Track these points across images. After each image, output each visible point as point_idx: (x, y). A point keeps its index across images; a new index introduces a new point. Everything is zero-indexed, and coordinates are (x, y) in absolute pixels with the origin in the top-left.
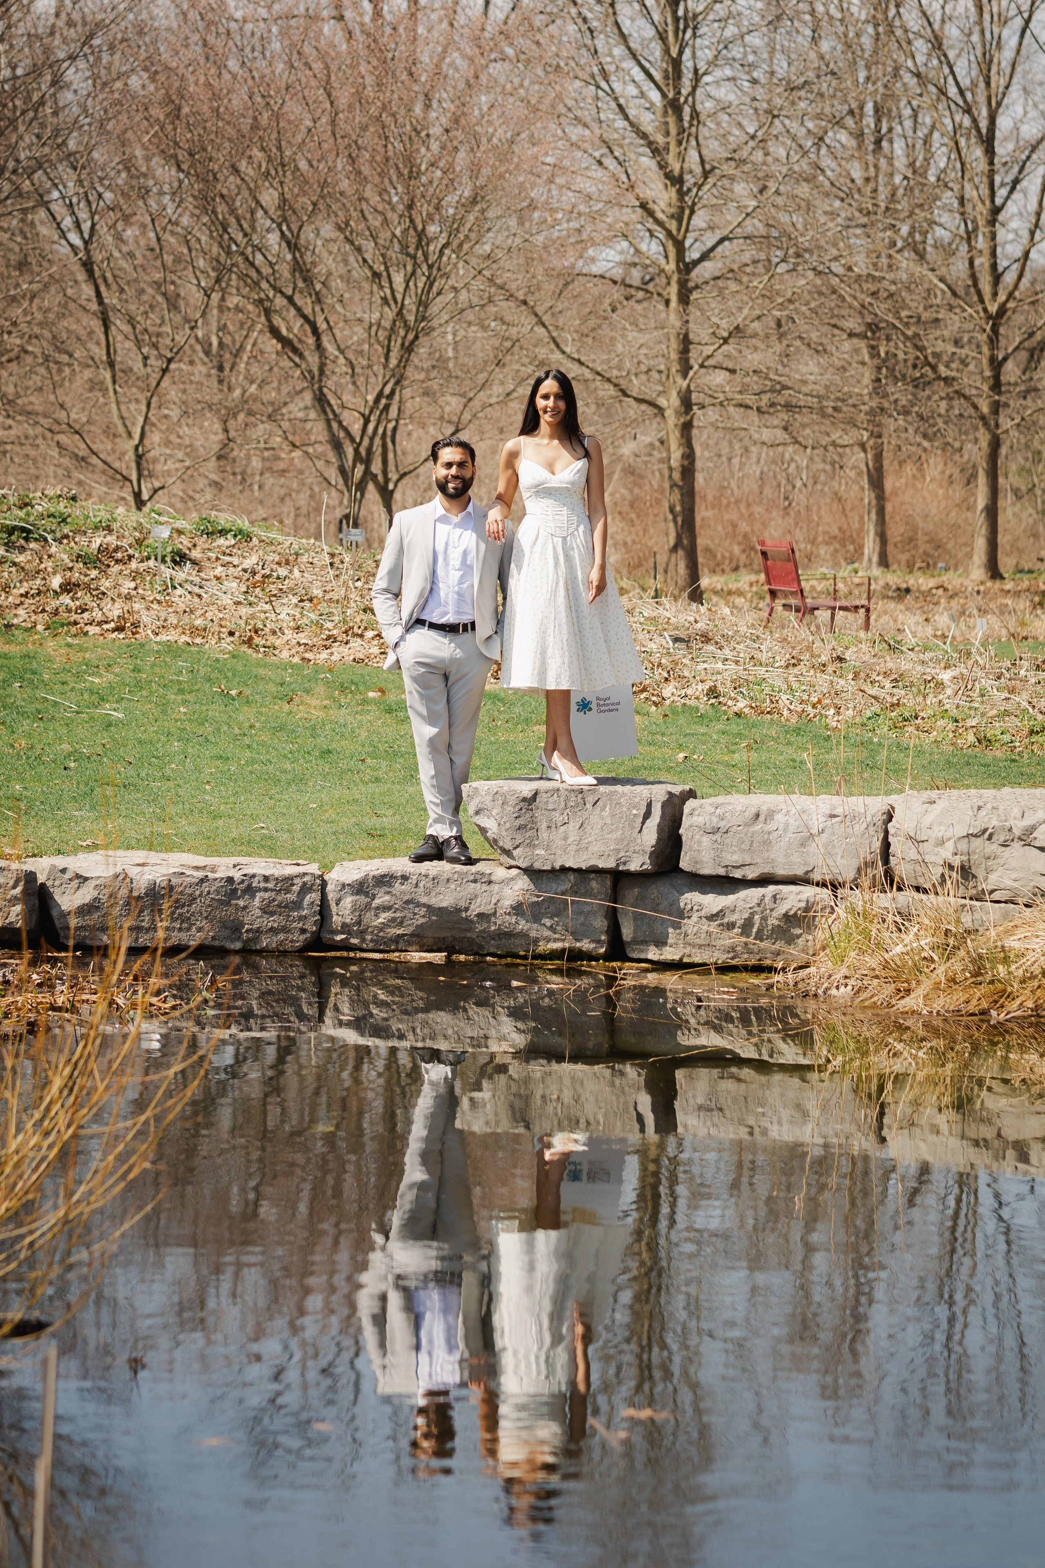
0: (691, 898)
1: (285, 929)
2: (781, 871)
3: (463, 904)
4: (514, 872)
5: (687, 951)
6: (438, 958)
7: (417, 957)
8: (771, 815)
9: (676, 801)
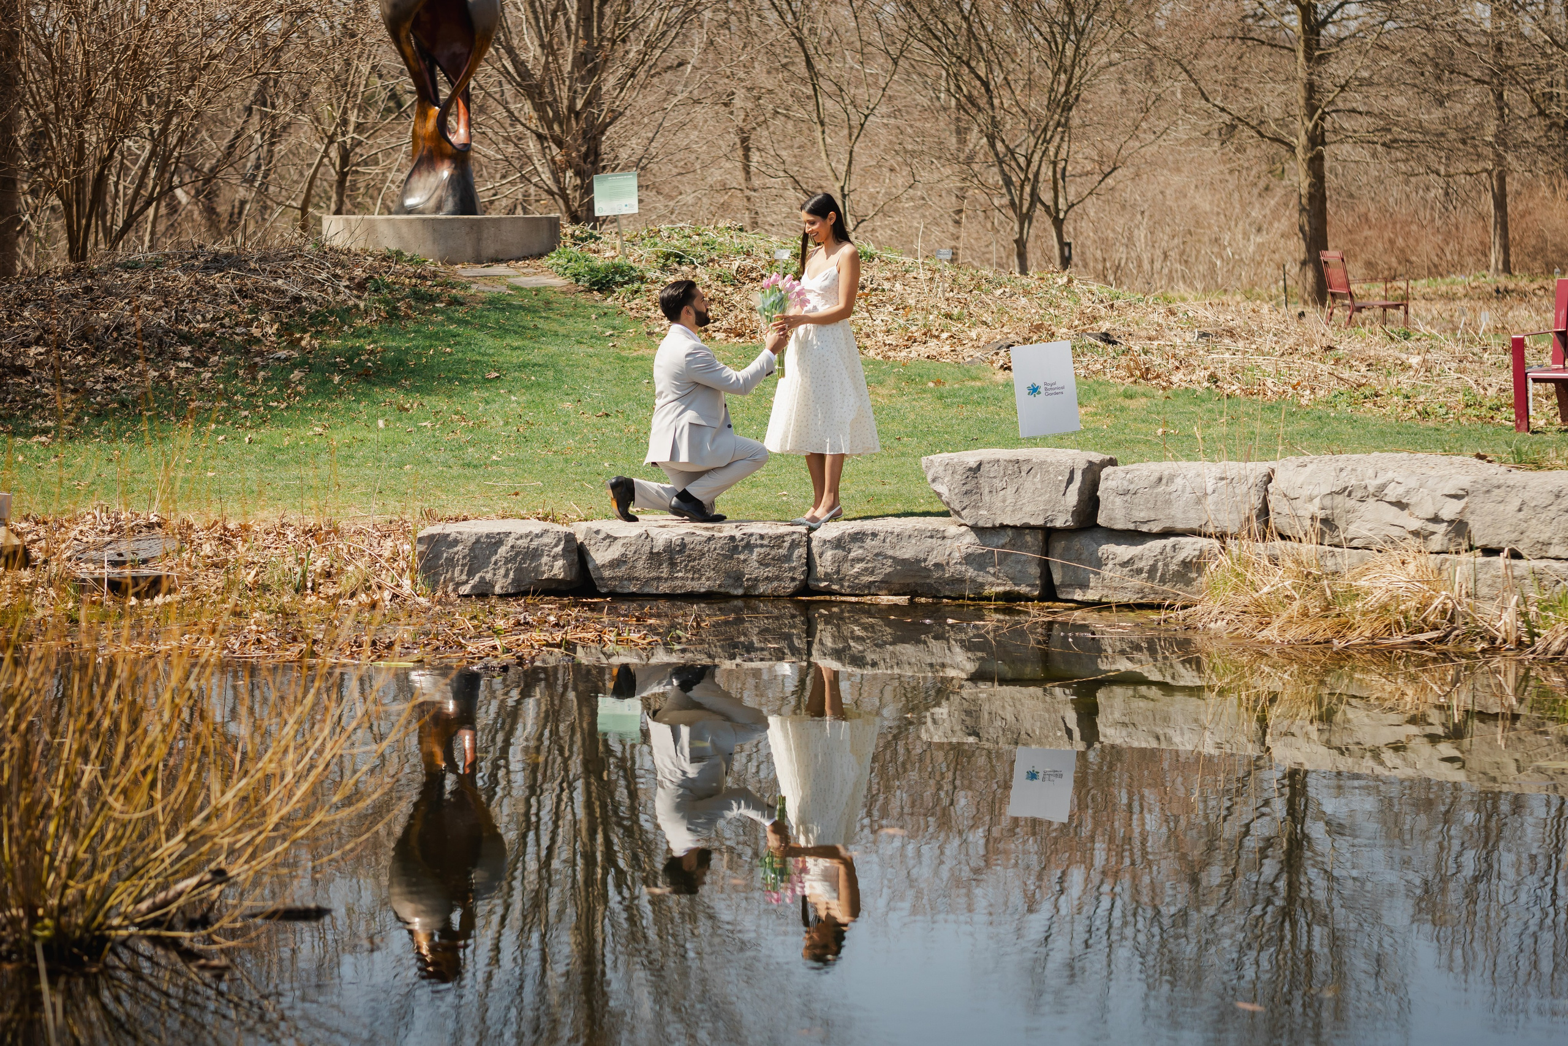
0: (1108, 549)
1: (778, 578)
2: (1180, 526)
3: (922, 556)
4: (964, 528)
5: (1105, 592)
6: (902, 600)
7: (885, 599)
8: (1171, 479)
9: (1096, 468)
